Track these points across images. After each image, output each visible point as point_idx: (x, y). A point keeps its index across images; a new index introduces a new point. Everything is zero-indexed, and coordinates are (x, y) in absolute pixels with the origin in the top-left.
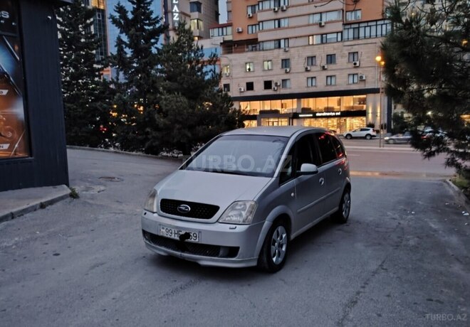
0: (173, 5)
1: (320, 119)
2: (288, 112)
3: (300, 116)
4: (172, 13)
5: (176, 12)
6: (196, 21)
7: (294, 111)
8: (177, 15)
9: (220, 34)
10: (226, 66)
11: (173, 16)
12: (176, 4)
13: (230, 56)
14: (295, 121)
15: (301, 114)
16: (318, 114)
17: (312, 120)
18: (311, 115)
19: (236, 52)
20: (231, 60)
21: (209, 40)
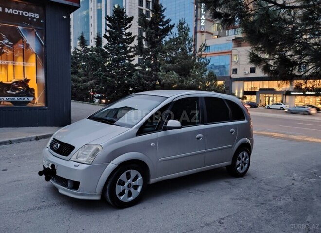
0: (201, 15)
1: (309, 97)
2: (283, 91)
3: (292, 93)
4: (201, 20)
5: (203, 20)
6: (217, 25)
7: (287, 90)
8: (204, 21)
9: (233, 34)
10: (236, 55)
11: (201, 23)
12: (203, 14)
13: (239, 49)
14: (288, 97)
15: (293, 92)
16: (307, 93)
17: (302, 97)
18: (302, 93)
19: (244, 46)
20: (239, 52)
21: (225, 38)
